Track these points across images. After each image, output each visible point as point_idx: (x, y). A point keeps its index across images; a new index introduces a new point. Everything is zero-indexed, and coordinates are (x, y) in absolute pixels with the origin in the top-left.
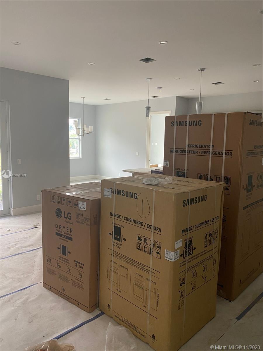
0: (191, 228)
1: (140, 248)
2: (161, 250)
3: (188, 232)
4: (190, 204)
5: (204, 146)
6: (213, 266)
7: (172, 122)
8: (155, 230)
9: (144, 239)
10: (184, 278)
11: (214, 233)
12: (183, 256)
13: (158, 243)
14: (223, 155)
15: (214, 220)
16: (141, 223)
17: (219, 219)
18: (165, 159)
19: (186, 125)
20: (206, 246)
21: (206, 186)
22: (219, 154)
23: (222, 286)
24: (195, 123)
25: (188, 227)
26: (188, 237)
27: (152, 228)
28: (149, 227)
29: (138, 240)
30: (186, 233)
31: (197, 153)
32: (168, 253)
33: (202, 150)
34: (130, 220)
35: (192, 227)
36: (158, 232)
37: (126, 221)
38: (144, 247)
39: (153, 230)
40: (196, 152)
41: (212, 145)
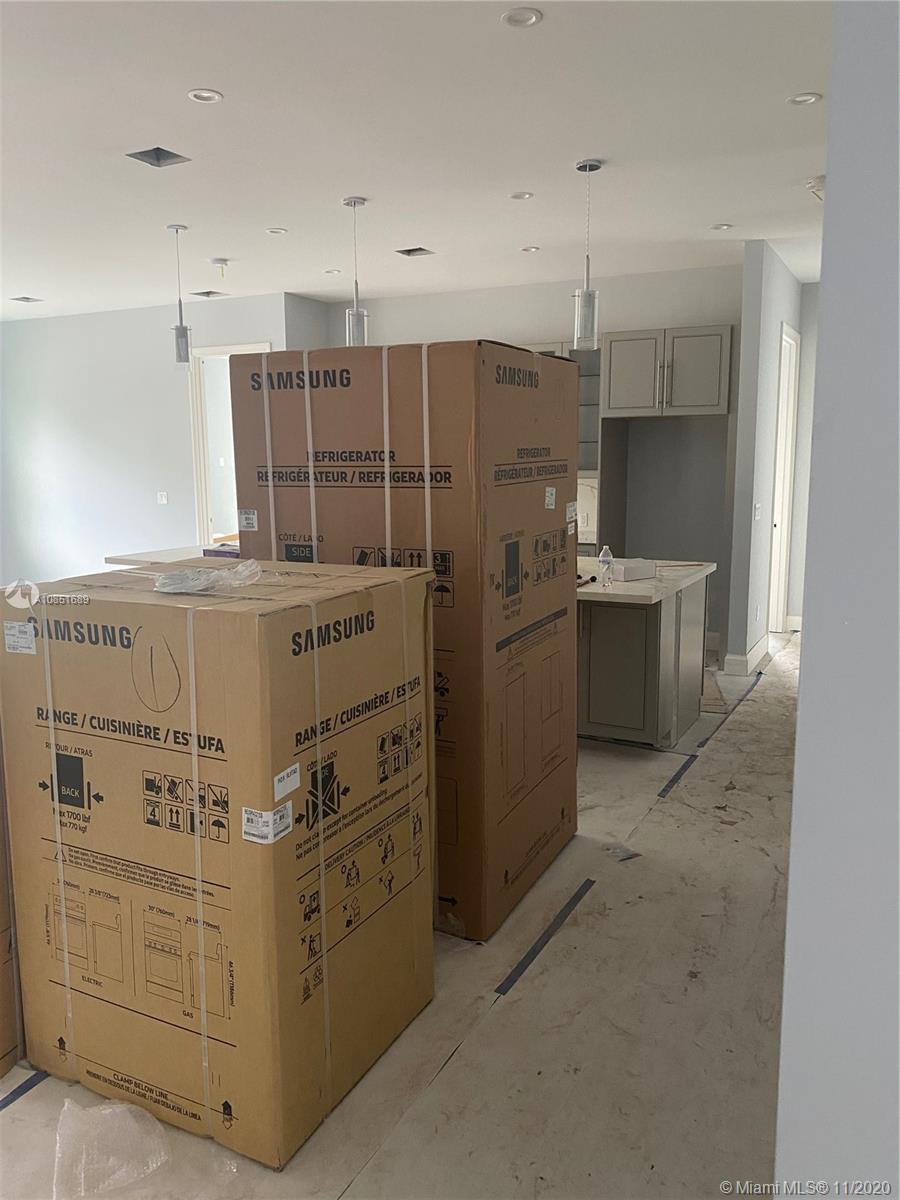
0: (328, 725)
1: (157, 818)
2: (227, 812)
3: (319, 738)
4: (319, 646)
5: (364, 454)
6: (414, 838)
7: (255, 374)
8: (204, 748)
9: (167, 785)
10: (317, 892)
11: (408, 733)
12: (305, 819)
13: (217, 790)
14: (424, 481)
15: (404, 690)
16: (152, 732)
17: (422, 687)
18: (243, 506)
19: (302, 384)
20: (386, 778)
21: (370, 583)
22: (413, 478)
23: (453, 901)
24: (330, 378)
25: (318, 724)
26: (319, 757)
27: (194, 741)
28: (181, 740)
29: (147, 792)
30: (311, 743)
31: (344, 479)
32: (253, 817)
33: (362, 470)
34: (111, 727)
35: (329, 720)
36: (212, 753)
37: (98, 732)
38: (171, 811)
39: (194, 748)
40: (343, 476)
41: (390, 452)
